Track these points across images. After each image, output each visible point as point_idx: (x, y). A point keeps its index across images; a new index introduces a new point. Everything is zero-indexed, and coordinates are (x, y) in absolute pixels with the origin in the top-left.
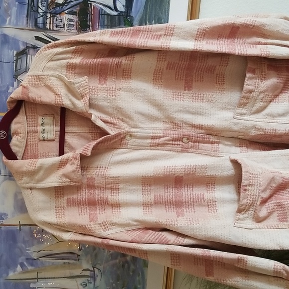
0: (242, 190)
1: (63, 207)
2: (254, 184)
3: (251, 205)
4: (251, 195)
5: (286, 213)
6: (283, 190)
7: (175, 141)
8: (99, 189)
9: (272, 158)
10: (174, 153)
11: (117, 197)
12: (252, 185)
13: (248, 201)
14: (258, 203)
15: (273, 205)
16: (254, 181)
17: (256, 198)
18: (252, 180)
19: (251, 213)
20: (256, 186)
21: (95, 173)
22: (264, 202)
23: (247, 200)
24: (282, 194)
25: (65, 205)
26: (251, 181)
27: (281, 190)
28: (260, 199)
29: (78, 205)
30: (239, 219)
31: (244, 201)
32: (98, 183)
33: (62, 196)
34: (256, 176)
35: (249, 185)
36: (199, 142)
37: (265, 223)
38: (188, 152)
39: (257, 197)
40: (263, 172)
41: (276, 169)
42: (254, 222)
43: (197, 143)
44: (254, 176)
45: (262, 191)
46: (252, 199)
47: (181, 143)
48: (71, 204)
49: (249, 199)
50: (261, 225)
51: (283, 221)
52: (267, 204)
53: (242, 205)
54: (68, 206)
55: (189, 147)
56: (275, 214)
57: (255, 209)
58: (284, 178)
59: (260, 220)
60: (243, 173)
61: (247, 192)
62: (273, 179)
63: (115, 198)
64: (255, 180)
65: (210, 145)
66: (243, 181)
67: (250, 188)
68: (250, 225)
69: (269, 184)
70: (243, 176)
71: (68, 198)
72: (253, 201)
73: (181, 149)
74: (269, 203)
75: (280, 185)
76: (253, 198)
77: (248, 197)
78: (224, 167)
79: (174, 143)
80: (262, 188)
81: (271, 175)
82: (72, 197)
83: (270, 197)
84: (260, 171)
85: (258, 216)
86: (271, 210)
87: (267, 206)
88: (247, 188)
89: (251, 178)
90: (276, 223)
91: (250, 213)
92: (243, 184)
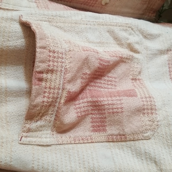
0: (34, 81)
2: (55, 68)
3: (50, 105)
4: (50, 88)
5: (105, 118)
6: (100, 79)
9: (85, 26)
12: (52, 71)
13: (45, 99)
14: (63, 101)
15: (86, 104)
16: (56, 64)
17: (58, 93)
18: (53, 62)
19: (50, 118)
20: (59, 73)
22: (72, 98)
23: (44, 97)
24: (100, 85)
26: (51, 63)
27: (96, 78)
28: (65, 94)
30: (29, 130)
31: (39, 100)
34: (60, 55)
35: (48, 71)
37: (72, 134)
39: (60, 91)
40: (72, 49)
41: (90, 42)
42: (55, 133)
44: (56, 55)
45: (69, 82)
46: (51, 95)
49: (46, 95)
50: (65, 138)
51: (99, 131)
52: (77, 102)
53: (35, 106)
56: (88, 119)
57: (57, 111)
58: (101, 60)
59: (64, 129)
60: (38, 50)
61: (43, 84)
62: (86, 61)
64: (57, 62)
66: (37, 64)
67: (49, 76)
68: (48, 140)
69: (80, 69)
70: (37, 55)
72: (53, 98)
74: (81, 101)
75: (96, 71)
76: (54, 93)
77: (45, 92)
78: (10, 32)
80: (69, 76)
81: (84, 55)
83: (82, 90)
84: (66, 46)
85: (62, 123)
86: (83, 114)
87: (77, 106)
88: (44, 76)
89: (51, 59)
90: (88, 133)
91: (48, 118)
92: (38, 70)
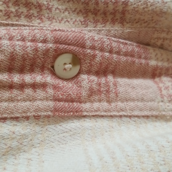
7: (22, 71)
10: (20, 128)
36: (114, 73)
38: (79, 115)
43: (110, 78)
47: (49, 79)
55: (84, 93)
65: (148, 82)
73: (51, 104)
79: (16, 78)
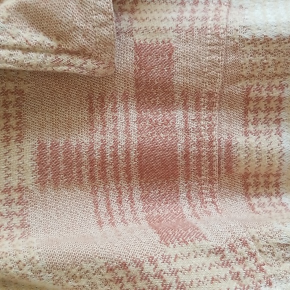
1: (20, 189)
8: (191, 102)
11: (275, 138)
21: (173, 25)
25: (30, 179)
29: (92, 178)
32: (187, 73)
33: (14, 134)
48: (56, 175)
54: (42, 183)
63: (264, 146)
71: (42, 147)
82: (61, 142)
